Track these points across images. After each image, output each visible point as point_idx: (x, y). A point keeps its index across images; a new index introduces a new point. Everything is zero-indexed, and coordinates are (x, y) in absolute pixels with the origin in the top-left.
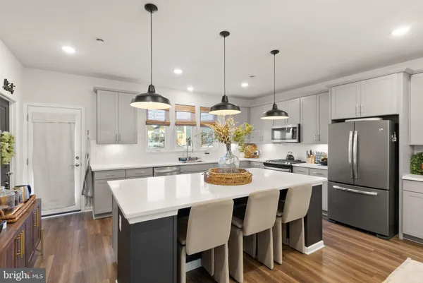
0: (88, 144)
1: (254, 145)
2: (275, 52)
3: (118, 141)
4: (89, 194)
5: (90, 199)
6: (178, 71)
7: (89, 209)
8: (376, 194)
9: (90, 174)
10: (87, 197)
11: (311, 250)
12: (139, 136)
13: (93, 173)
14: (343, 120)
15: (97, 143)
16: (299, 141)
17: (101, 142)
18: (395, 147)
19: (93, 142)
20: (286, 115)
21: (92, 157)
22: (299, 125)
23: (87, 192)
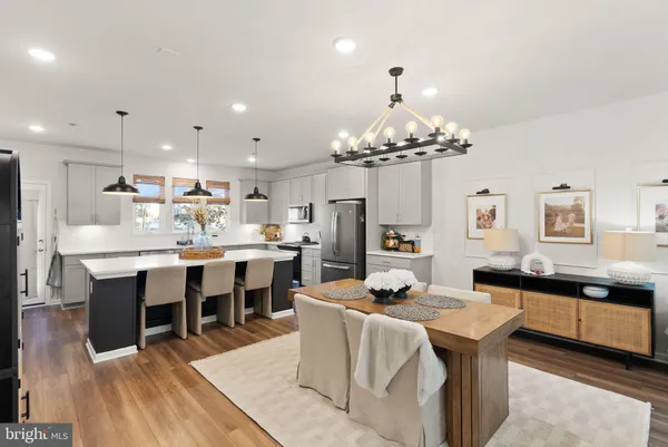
0: (56, 226)
1: (278, 226)
2: (257, 140)
3: (95, 221)
4: (56, 284)
5: (58, 290)
6: (167, 147)
7: (57, 302)
8: (347, 268)
9: (58, 260)
10: (53, 287)
11: (276, 316)
12: (123, 215)
13: (61, 257)
14: (334, 201)
15: (67, 223)
16: (311, 221)
17: (73, 222)
18: (362, 229)
19: (62, 224)
20: (266, 198)
21: (60, 240)
22: (311, 204)
23: (54, 281)
